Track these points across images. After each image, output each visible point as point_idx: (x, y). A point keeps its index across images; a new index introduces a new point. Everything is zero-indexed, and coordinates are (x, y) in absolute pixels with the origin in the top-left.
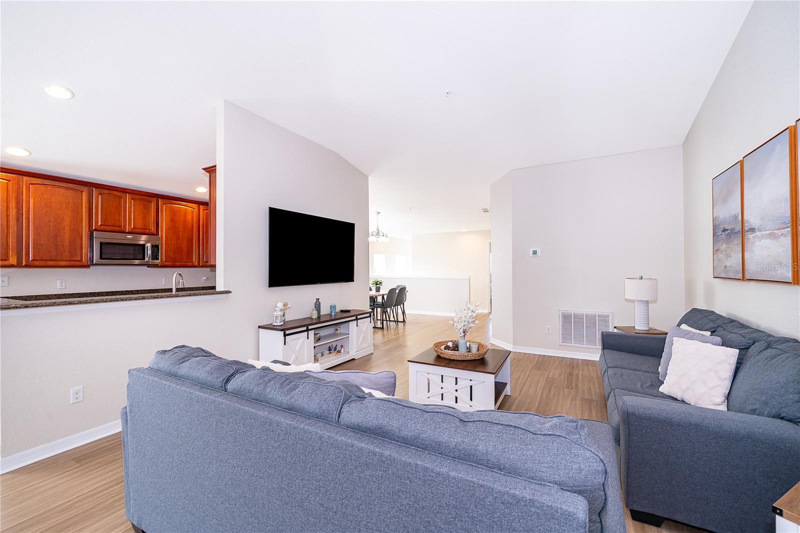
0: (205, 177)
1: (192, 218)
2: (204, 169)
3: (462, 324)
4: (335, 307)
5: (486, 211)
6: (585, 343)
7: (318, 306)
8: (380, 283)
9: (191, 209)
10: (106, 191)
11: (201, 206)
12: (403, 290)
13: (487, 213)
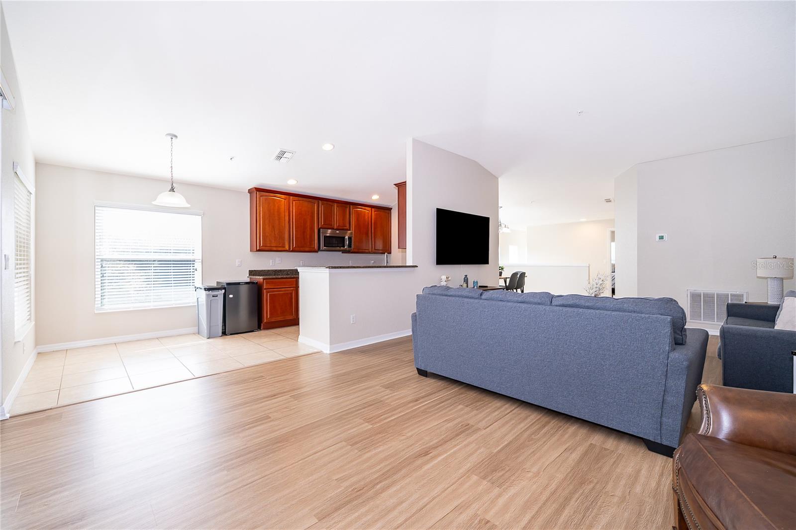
0: (395, 190)
1: (368, 218)
2: (395, 185)
3: (594, 290)
4: (477, 282)
5: (608, 201)
6: (716, 320)
7: (466, 280)
8: (502, 268)
9: (367, 211)
10: (325, 202)
11: (373, 209)
12: (523, 275)
13: (610, 203)
